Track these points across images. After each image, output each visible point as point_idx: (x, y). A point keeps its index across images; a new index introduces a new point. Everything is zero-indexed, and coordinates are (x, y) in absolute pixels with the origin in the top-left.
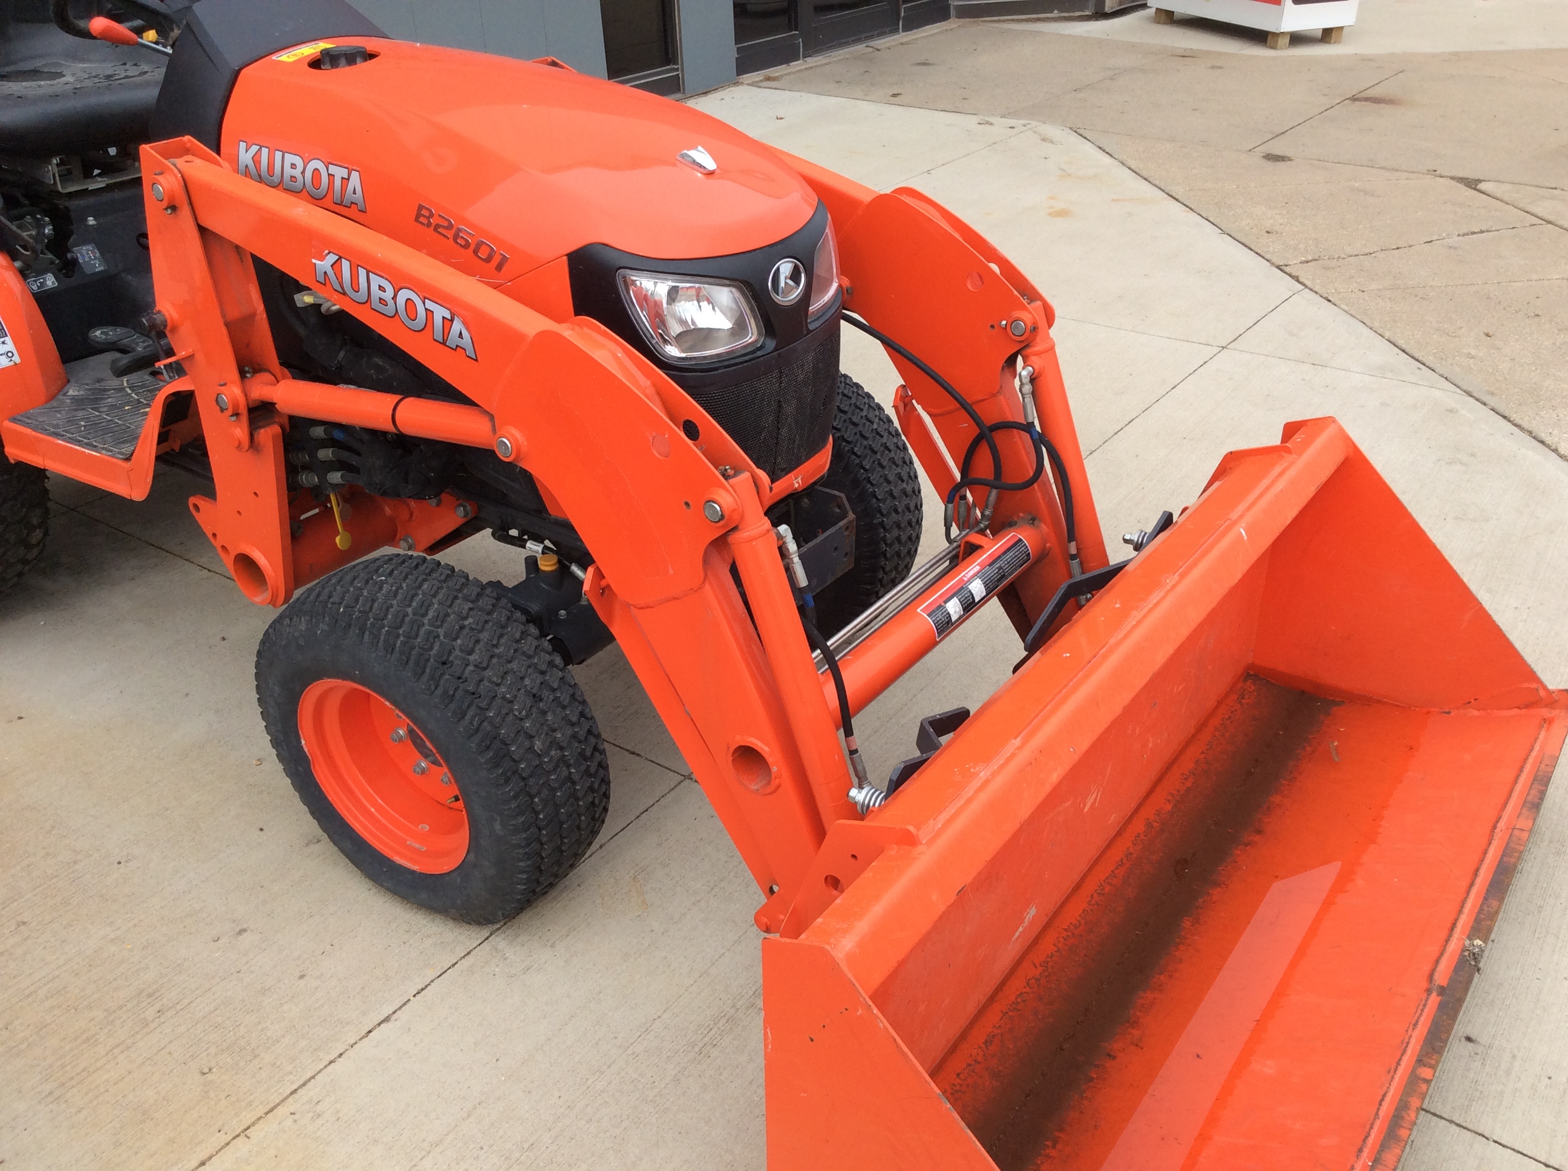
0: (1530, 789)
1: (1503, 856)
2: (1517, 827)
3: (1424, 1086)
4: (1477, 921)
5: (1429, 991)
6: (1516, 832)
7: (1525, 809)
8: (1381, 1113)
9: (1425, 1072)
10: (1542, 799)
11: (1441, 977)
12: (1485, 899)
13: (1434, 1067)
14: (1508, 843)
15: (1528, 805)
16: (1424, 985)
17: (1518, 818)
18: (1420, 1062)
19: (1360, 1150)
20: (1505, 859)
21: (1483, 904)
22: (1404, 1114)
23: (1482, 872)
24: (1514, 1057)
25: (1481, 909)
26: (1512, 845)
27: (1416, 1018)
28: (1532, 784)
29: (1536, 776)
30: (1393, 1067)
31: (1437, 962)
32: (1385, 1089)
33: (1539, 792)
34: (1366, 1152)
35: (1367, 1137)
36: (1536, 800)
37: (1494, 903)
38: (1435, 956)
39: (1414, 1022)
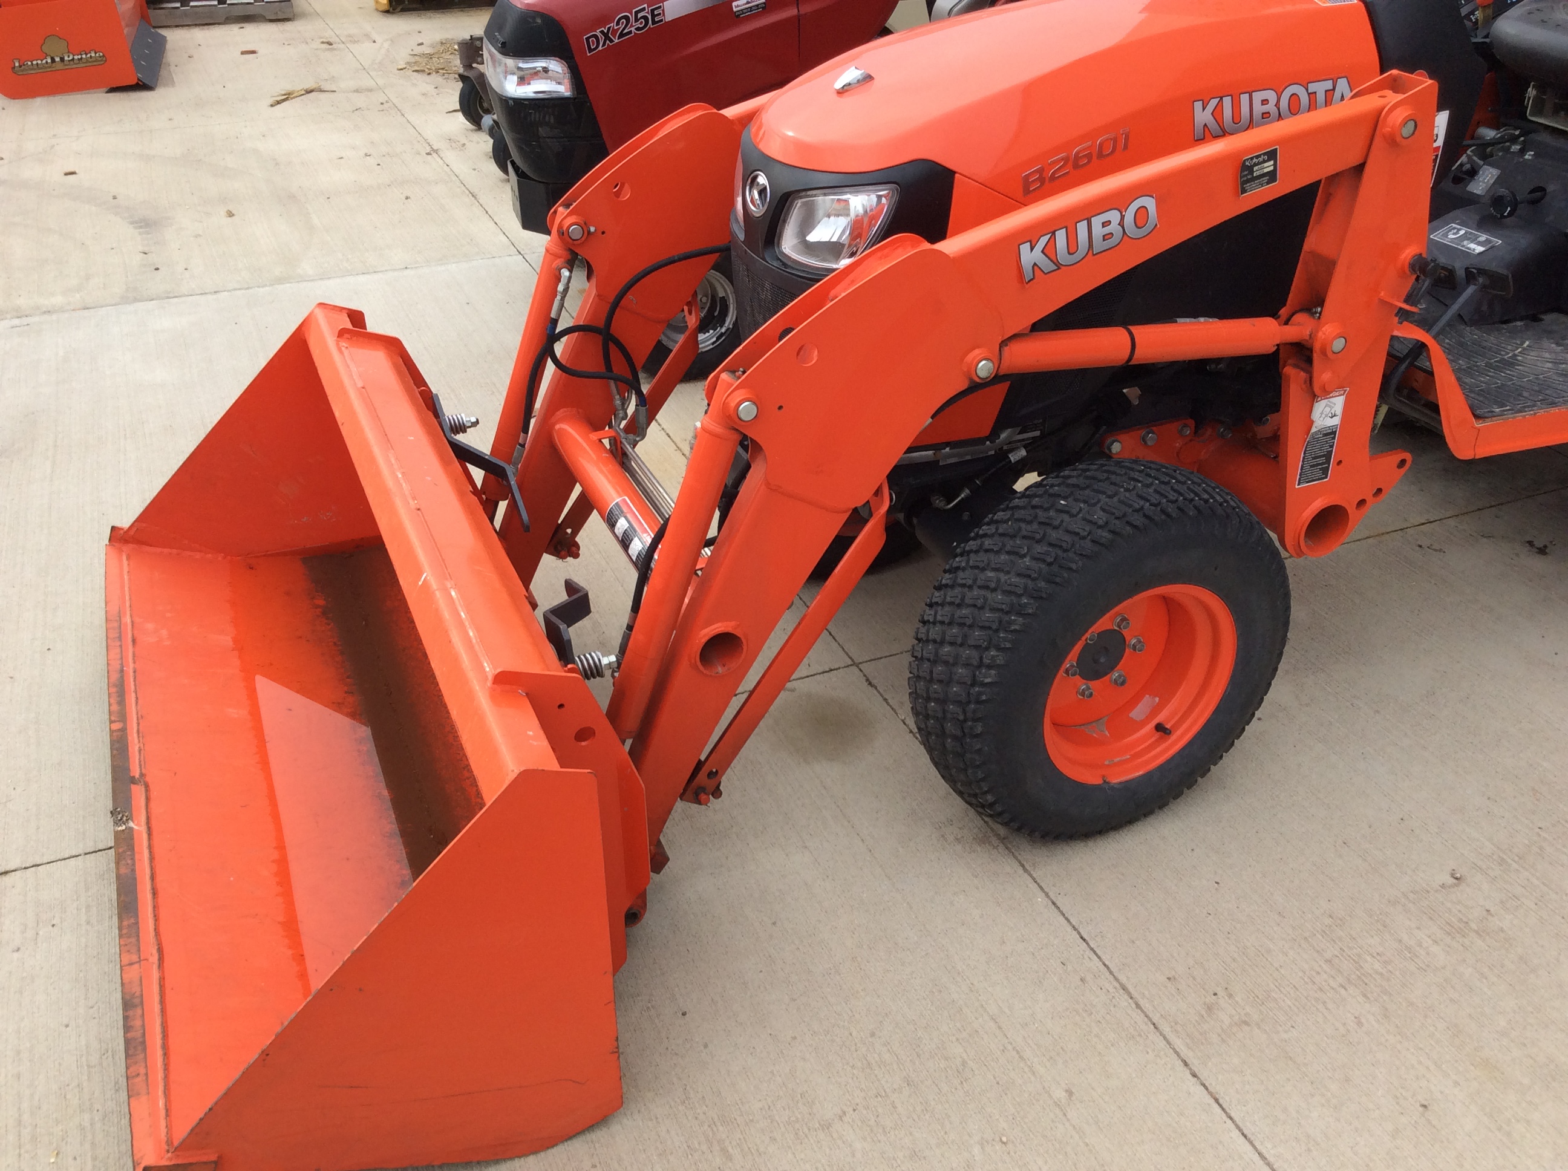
0: (143, 1026)
1: (137, 923)
2: (136, 966)
3: (113, 718)
4: (132, 848)
5: (142, 775)
6: (135, 958)
7: (138, 994)
8: (133, 695)
9: (117, 726)
10: (126, 1018)
11: (138, 793)
12: (133, 870)
13: (112, 732)
14: (138, 940)
15: (137, 1001)
16: (148, 779)
17: (141, 977)
18: (123, 730)
19: (135, 672)
20: (132, 921)
21: (134, 865)
22: (118, 699)
23: (149, 896)
24: (88, 923)
25: (133, 859)
26: (133, 940)
27: (142, 755)
28: (144, 1034)
29: (145, 1050)
30: (141, 721)
31: (148, 799)
32: (139, 707)
33: (131, 1027)
34: (131, 674)
35: (135, 678)
36: (131, 1013)
37: (123, 870)
38: (152, 805)
39: (142, 752)
